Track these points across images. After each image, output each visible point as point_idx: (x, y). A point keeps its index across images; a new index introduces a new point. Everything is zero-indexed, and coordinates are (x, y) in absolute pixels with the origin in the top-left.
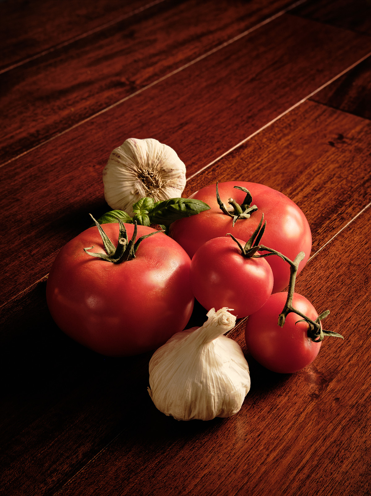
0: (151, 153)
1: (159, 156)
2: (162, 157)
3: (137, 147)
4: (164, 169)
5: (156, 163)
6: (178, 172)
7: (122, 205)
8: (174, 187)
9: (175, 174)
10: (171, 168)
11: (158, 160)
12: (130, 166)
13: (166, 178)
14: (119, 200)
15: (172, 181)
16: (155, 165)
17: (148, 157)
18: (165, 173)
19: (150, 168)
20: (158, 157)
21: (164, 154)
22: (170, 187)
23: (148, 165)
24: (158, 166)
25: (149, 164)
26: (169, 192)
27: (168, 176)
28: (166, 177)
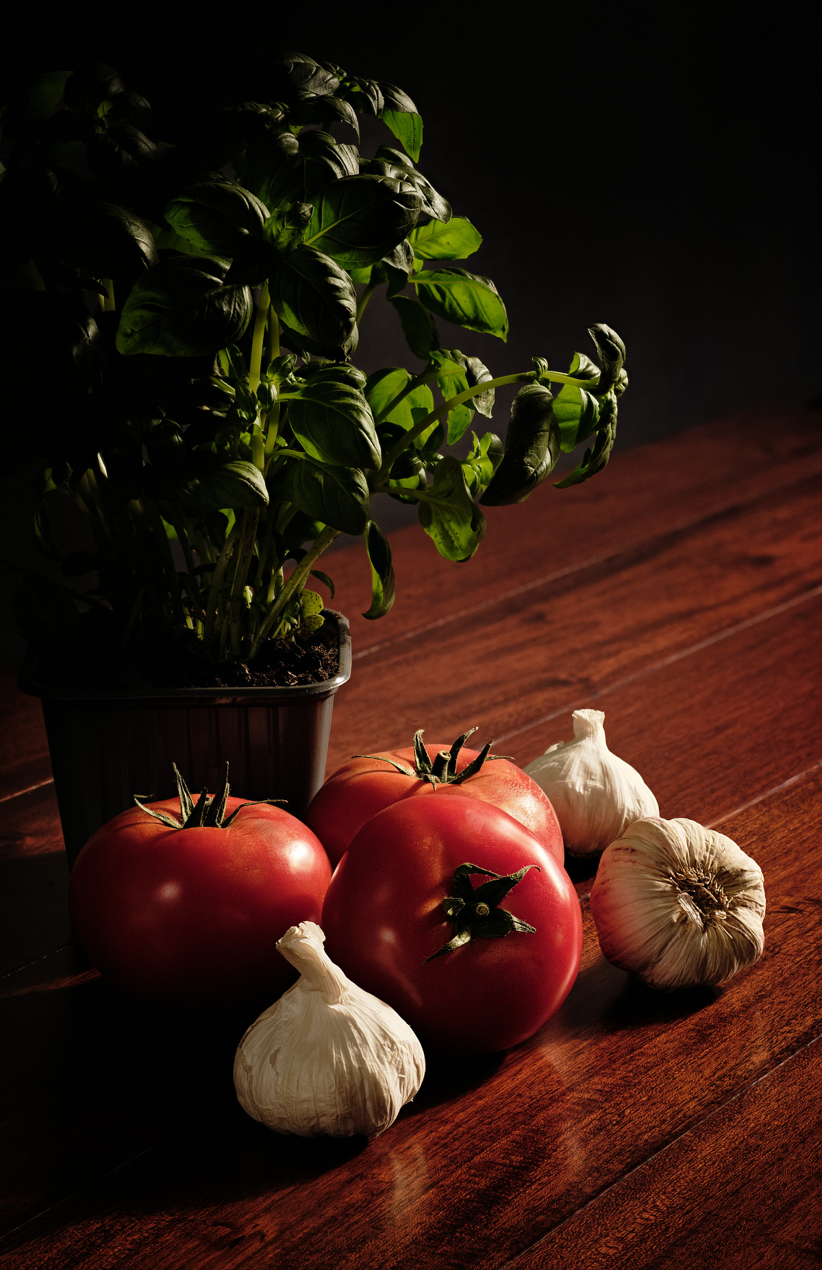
0: (694, 839)
1: (712, 846)
2: (717, 847)
3: (668, 828)
4: (727, 869)
5: (709, 858)
6: (754, 875)
7: (654, 950)
8: (750, 908)
9: (750, 879)
10: (741, 867)
11: (712, 853)
12: (660, 867)
13: (734, 888)
14: (647, 939)
15: (746, 893)
16: (708, 864)
17: (690, 847)
18: (732, 879)
19: (699, 869)
20: (710, 847)
21: (720, 842)
22: (744, 908)
23: (694, 864)
24: (714, 866)
25: (696, 861)
26: (745, 917)
27: (738, 885)
28: (733, 886)
